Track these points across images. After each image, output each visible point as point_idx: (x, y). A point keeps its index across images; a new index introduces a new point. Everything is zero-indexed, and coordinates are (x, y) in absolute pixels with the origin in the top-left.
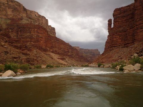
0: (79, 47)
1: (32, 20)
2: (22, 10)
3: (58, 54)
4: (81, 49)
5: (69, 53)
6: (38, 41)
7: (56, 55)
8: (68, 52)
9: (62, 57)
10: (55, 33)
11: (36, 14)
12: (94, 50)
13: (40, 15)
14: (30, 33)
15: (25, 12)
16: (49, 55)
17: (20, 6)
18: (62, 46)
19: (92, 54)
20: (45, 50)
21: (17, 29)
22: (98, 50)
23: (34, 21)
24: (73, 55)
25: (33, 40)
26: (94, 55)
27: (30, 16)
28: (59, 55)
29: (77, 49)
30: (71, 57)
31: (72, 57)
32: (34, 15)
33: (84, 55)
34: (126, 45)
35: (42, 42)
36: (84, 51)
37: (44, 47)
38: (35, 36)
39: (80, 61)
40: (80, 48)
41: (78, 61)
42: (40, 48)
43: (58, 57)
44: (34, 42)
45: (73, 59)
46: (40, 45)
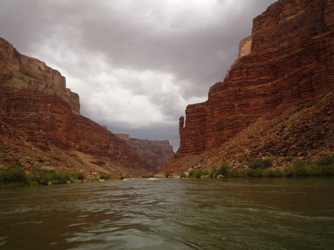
0: (127, 135)
1: (32, 79)
2: (11, 56)
3: (91, 153)
4: (131, 139)
5: (109, 151)
6: (52, 128)
7: (88, 156)
8: (108, 147)
9: (98, 160)
10: (79, 105)
11: (40, 65)
12: (161, 142)
13: (50, 68)
14: (37, 111)
15: (17, 61)
16: (75, 155)
17: (7, 48)
18: (96, 135)
19: (157, 150)
20: (67, 147)
21: (7, 102)
22: (168, 143)
23: (35, 81)
24: (118, 154)
25: (43, 126)
26: (159, 152)
27: (27, 69)
28: (92, 156)
29: (125, 139)
30: (113, 158)
31: (116, 159)
32: (37, 68)
33: (140, 153)
34: (198, 152)
35: (60, 129)
36: (139, 145)
37: (64, 140)
38: (46, 118)
39: (133, 167)
40: (131, 137)
41: (127, 167)
42: (58, 143)
43: (91, 160)
44: (46, 130)
45: (118, 164)
46: (57, 137)
